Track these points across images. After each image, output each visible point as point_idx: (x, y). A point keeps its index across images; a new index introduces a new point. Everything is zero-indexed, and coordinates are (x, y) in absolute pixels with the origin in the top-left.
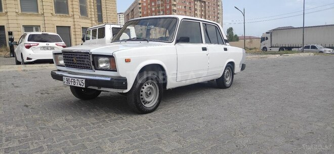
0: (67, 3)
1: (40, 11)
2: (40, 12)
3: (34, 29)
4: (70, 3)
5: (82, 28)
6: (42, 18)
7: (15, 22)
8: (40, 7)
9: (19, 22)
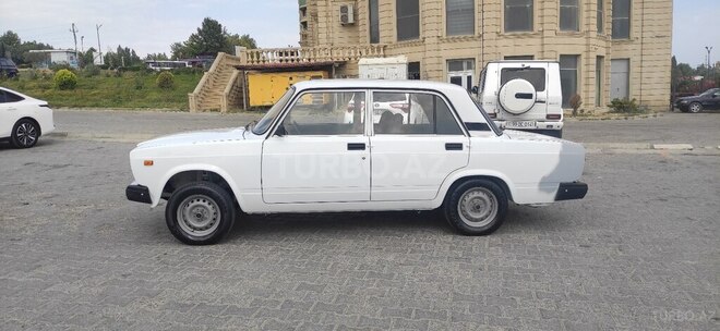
0: (532, 6)
1: (478, 30)
2: (476, 34)
3: (465, 65)
4: (537, 6)
5: (561, 56)
6: (479, 43)
7: (434, 54)
8: (477, 23)
9: (442, 53)
